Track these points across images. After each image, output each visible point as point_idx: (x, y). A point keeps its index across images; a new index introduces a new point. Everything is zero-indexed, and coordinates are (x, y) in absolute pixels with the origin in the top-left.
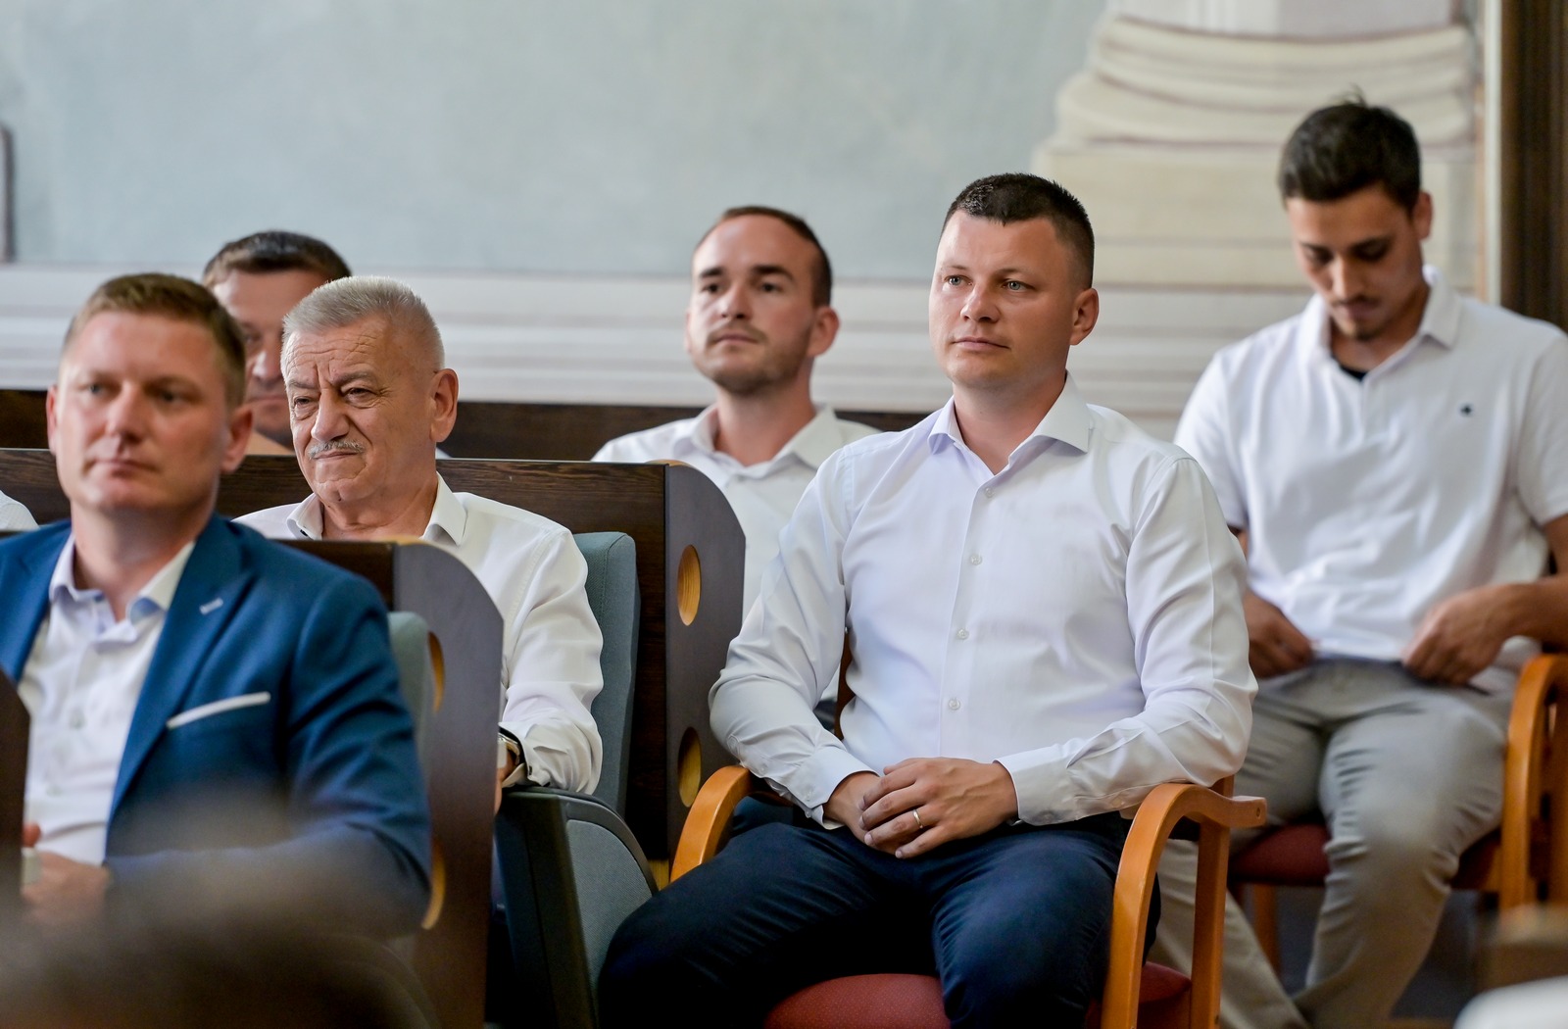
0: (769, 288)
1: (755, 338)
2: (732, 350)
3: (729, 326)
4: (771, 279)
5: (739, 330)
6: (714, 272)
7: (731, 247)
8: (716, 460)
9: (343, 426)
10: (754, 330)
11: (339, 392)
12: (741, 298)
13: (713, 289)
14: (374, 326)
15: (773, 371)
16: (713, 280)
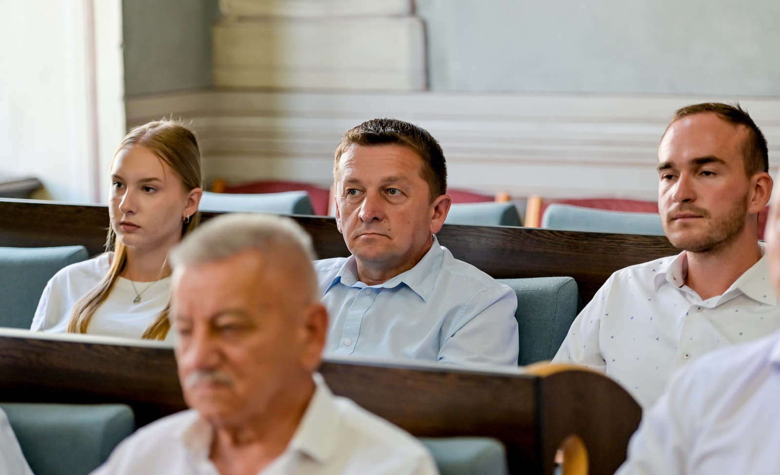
0: (708, 173)
1: (702, 214)
2: (684, 226)
3: (680, 208)
4: (707, 167)
5: (687, 212)
6: (667, 166)
7: (677, 144)
8: (683, 293)
9: (214, 360)
10: (698, 209)
11: (214, 328)
12: (686, 184)
13: (669, 177)
14: (249, 263)
15: (717, 236)
16: (667, 172)
